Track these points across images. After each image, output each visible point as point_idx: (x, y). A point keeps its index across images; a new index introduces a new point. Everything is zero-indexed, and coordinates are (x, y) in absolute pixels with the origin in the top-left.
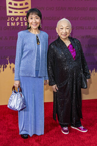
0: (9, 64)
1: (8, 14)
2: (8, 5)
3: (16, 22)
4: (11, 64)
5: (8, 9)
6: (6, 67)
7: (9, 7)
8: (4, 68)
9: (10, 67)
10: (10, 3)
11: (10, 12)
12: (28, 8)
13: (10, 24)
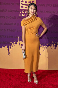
0: (19, 41)
3: (25, 14)
4: (20, 41)
6: (17, 43)
8: (15, 44)
9: (20, 44)
11: (22, 7)
13: (22, 15)
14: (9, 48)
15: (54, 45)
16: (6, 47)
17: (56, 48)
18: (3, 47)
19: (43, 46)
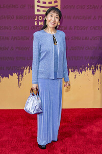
1: (36, 13)
2: (36, 4)
5: (36, 8)
7: (38, 6)
8: (29, 69)
10: (39, 2)
11: (38, 11)
12: (57, 6)
14: (20, 77)
15: (90, 69)
16: (15, 75)
17: (93, 73)
18: (9, 75)
19: (74, 71)
